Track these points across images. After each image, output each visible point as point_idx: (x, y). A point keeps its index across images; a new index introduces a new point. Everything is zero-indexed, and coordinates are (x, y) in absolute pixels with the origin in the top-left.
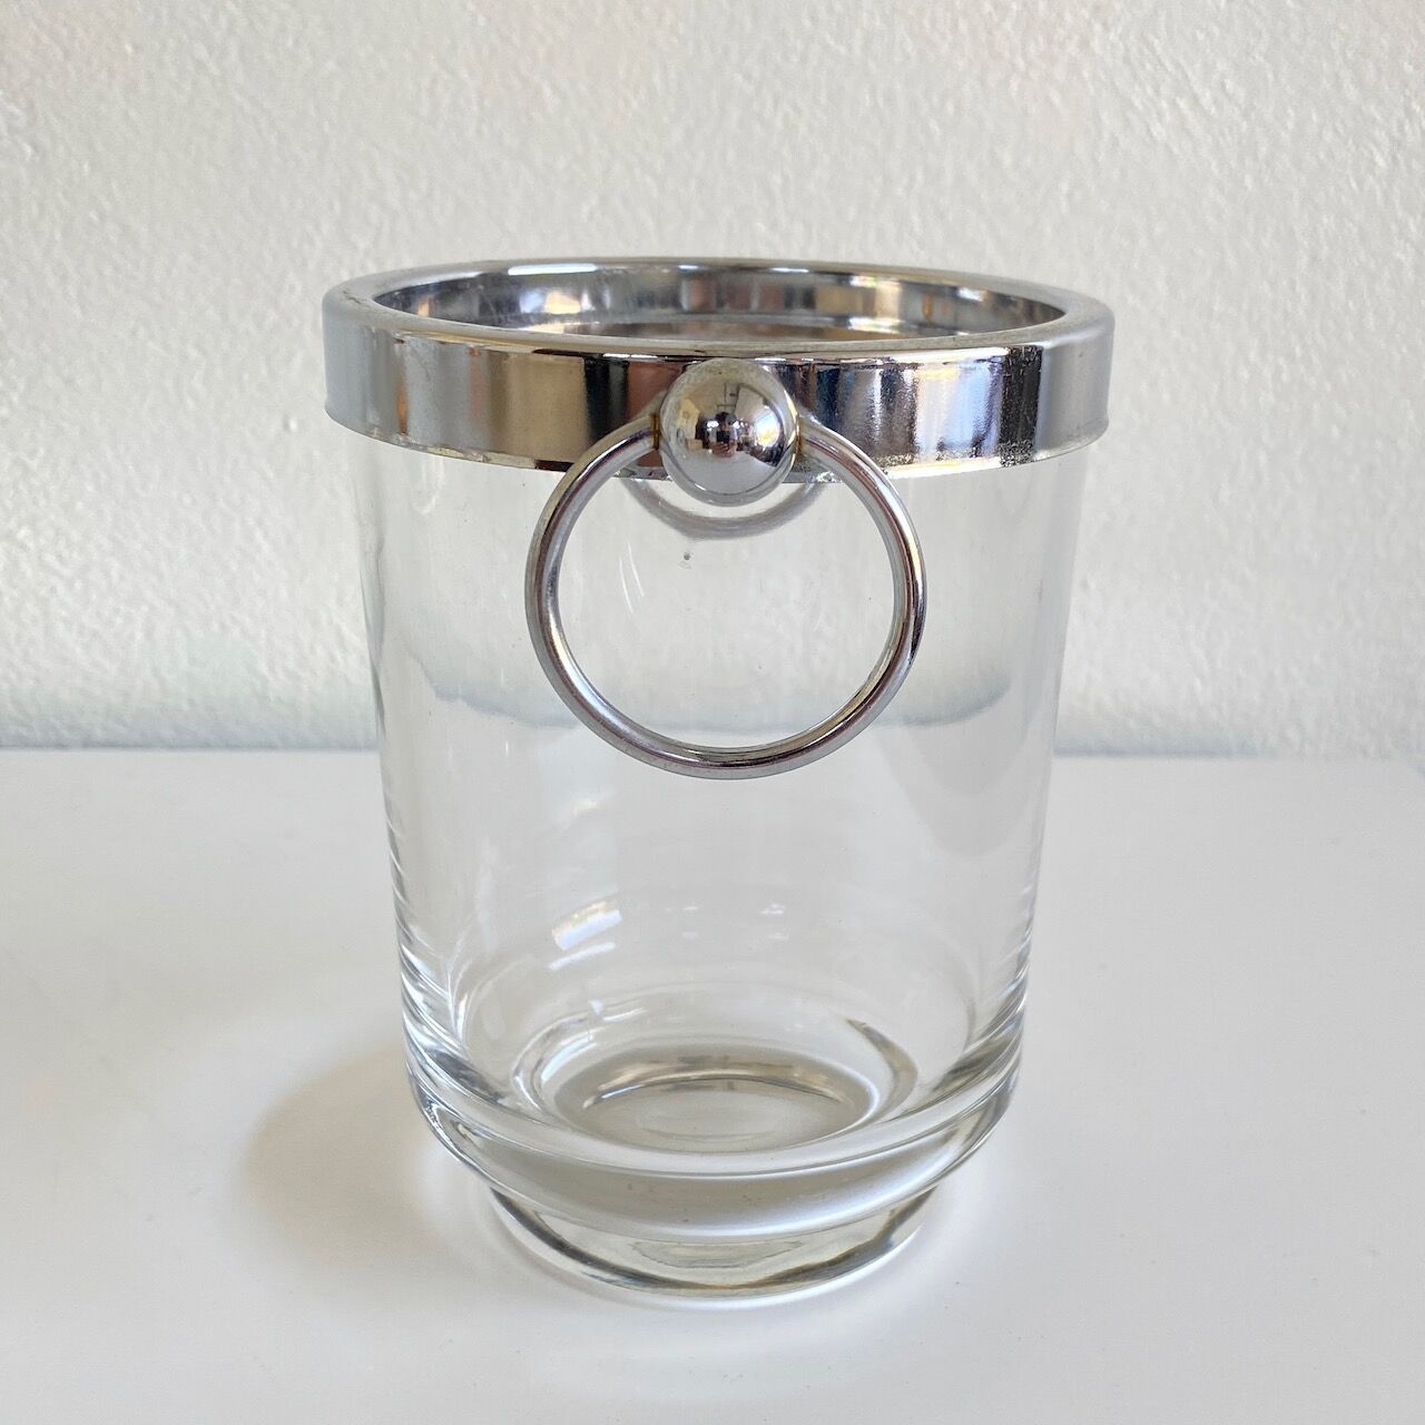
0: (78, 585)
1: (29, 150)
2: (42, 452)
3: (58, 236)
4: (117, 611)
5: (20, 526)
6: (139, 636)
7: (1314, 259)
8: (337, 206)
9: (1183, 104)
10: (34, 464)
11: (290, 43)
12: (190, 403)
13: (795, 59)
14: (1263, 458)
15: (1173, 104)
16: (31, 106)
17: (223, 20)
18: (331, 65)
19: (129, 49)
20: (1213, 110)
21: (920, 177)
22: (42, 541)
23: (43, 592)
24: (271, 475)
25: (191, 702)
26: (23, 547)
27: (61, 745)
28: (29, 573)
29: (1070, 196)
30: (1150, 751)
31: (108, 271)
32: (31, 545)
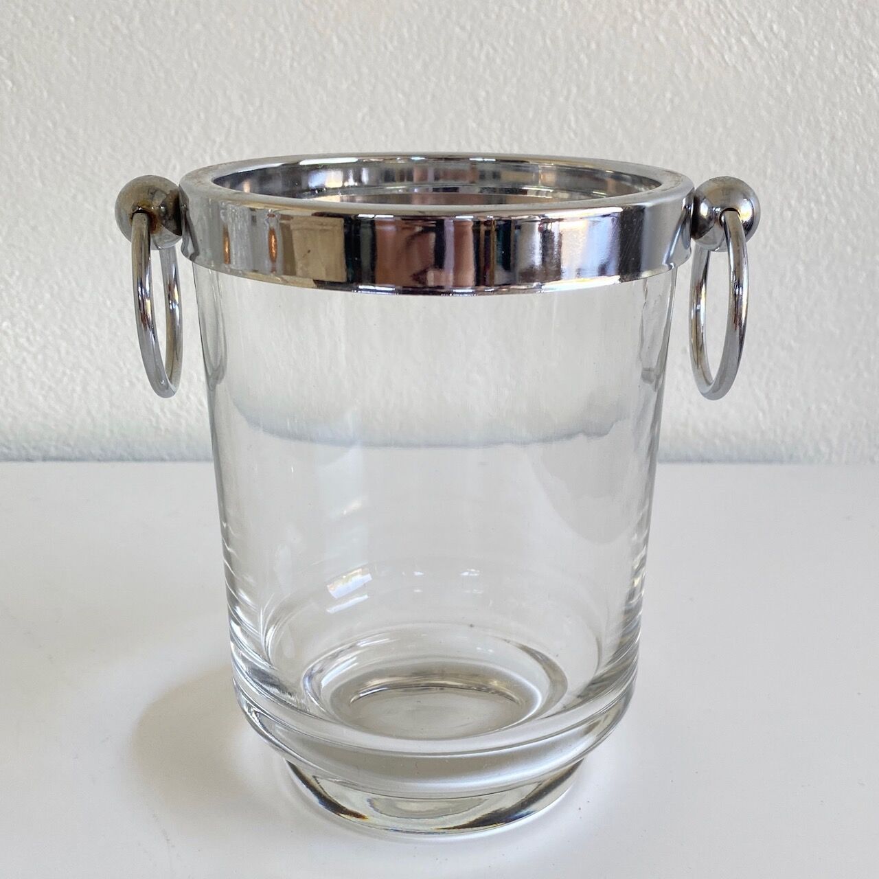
0: (40, 357)
1: (10, 83)
2: (17, 273)
3: (28, 137)
4: (64, 373)
6: (78, 389)
7: (833, 138)
8: (202, 116)
9: (744, 39)
10: (12, 281)
11: (173, 12)
13: (493, 16)
14: (801, 268)
15: (739, 40)
16: (11, 55)
18: (198, 26)
19: (72, 19)
20: (766, 44)
21: (574, 90)
22: (17, 329)
23: (18, 362)
25: (112, 432)
26: (5, 333)
27: (29, 460)
28: (9, 350)
29: (672, 101)
30: (729, 460)
31: (58, 158)
32: (10, 332)
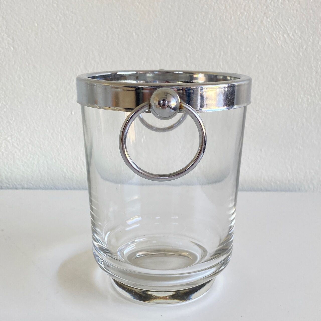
0: (22, 151)
1: (12, 48)
2: (14, 119)
3: (19, 68)
4: (30, 157)
5: (8, 137)
6: (36, 163)
7: (317, 72)
8: (84, 61)
9: (285, 36)
10: (12, 122)
11: (74, 23)
12: (49, 108)
13: (193, 26)
14: (304, 120)
15: (283, 36)
16: (13, 38)
17: (58, 18)
18: (83, 28)
19: (36, 25)
20: (293, 37)
21: (222, 53)
22: (13, 140)
23: (13, 152)
24: (68, 125)
25: (48, 179)
26: (9, 142)
28: (10, 148)
29: (258, 58)
31: (30, 77)
32: (10, 141)
